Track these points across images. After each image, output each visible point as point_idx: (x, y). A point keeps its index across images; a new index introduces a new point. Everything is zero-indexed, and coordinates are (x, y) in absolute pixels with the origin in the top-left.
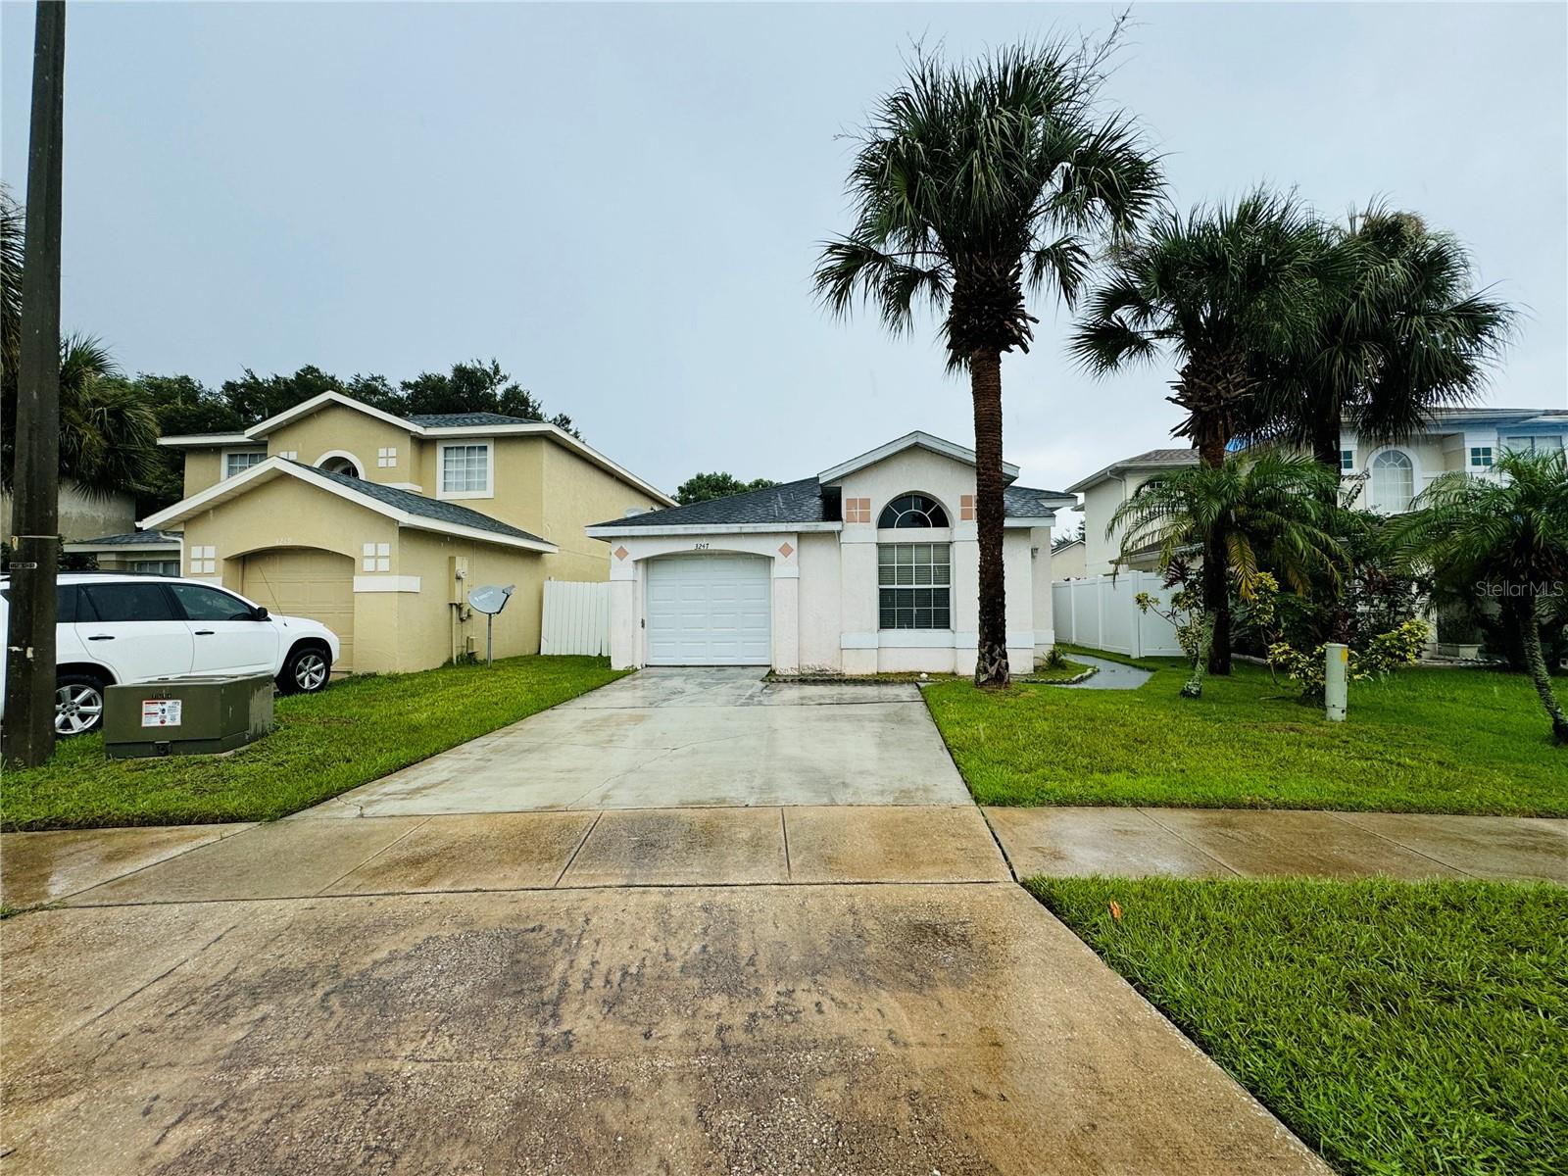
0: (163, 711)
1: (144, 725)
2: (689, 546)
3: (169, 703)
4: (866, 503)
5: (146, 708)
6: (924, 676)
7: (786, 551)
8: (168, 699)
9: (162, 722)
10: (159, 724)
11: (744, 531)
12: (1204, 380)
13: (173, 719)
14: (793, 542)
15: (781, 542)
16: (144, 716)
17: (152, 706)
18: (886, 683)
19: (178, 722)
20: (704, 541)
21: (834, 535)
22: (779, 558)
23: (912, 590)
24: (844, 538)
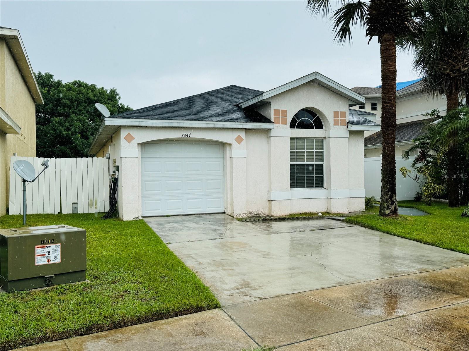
0: (49, 253)
1: (37, 264)
2: (178, 135)
3: (53, 246)
4: (284, 112)
5: (38, 251)
6: (320, 214)
7: (239, 140)
8: (52, 243)
9: (49, 261)
10: (46, 263)
11: (217, 126)
12: (453, 61)
13: (56, 258)
14: (243, 135)
15: (236, 134)
16: (36, 257)
17: (41, 249)
18: (309, 219)
19: (59, 260)
20: (187, 132)
21: (267, 131)
22: (235, 144)
23: (304, 165)
24: (272, 133)
